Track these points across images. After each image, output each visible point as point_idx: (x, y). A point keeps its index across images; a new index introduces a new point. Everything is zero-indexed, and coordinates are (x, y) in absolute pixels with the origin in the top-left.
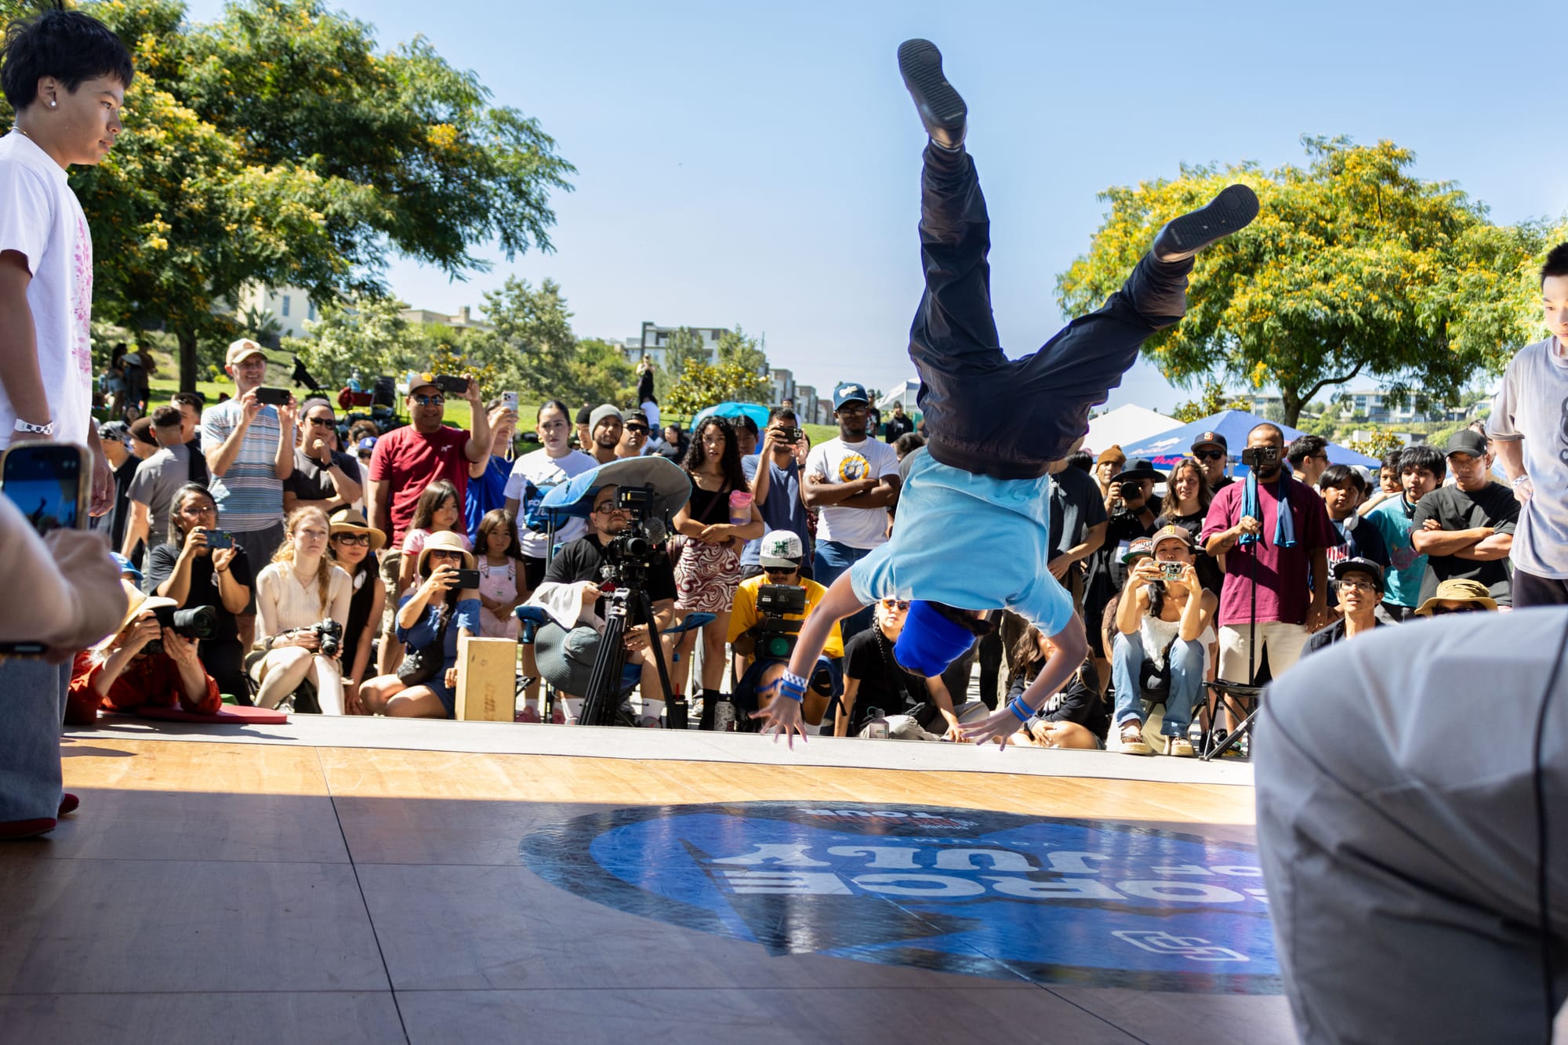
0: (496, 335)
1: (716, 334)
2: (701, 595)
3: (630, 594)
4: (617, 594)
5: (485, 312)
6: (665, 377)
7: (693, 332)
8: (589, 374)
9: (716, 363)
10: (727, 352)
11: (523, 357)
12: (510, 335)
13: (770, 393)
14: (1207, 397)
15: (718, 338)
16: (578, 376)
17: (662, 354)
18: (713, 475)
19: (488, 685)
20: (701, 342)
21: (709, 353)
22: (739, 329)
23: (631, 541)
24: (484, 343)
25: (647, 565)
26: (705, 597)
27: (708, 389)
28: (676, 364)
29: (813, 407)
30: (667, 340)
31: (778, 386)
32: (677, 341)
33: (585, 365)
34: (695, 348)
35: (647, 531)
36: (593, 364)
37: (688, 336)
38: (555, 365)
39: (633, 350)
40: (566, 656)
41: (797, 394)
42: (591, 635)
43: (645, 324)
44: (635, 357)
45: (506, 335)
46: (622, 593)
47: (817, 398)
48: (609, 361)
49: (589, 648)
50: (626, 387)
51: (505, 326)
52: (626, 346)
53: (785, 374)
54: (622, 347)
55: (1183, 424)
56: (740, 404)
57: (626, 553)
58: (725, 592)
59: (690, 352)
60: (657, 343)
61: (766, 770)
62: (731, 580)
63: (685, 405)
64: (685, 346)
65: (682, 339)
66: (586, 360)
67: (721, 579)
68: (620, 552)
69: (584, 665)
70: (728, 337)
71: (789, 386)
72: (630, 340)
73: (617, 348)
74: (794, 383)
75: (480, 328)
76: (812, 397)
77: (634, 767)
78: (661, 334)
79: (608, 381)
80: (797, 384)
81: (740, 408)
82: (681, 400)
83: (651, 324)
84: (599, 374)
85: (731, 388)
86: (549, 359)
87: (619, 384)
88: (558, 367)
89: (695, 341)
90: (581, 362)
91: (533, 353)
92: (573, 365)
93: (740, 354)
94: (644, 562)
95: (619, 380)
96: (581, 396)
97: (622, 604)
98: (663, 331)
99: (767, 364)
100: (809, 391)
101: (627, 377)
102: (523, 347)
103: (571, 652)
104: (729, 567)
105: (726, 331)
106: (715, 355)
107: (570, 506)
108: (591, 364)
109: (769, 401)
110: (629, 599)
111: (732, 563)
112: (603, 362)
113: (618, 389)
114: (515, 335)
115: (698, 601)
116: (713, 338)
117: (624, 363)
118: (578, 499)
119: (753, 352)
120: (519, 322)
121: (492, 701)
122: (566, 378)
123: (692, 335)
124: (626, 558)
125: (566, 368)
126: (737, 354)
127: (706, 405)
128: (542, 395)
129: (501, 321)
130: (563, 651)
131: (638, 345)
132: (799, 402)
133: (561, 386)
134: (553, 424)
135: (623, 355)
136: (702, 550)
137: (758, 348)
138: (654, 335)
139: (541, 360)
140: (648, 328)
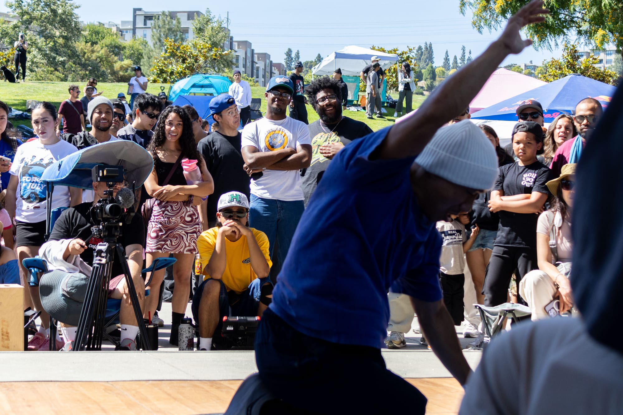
0: (19, 24)
1: (191, 15)
2: (165, 241)
3: (108, 247)
4: (99, 247)
5: (11, 6)
6: (152, 51)
7: (173, 15)
8: (93, 52)
9: (191, 38)
10: (200, 30)
11: (41, 41)
12: (29, 24)
13: (234, 61)
14: (566, 55)
15: (193, 19)
16: (85, 53)
17: (149, 32)
18: (171, 151)
19: (3, 321)
20: (179, 23)
21: (186, 31)
22: (208, 11)
23: (108, 207)
24: (10, 31)
25: (121, 224)
26: (169, 243)
27: (184, 61)
28: (160, 41)
29: (268, 69)
30: (152, 22)
31: (241, 53)
32: (160, 23)
33: (89, 44)
34: (175, 28)
35: (120, 198)
36: (96, 43)
37: (168, 18)
38: (66, 46)
39: (127, 30)
40: (63, 295)
41: (256, 60)
42: (82, 279)
43: (135, 10)
44: (128, 36)
45: (27, 23)
46: (102, 247)
47: (271, 62)
48: (107, 40)
49: (80, 289)
50: (122, 60)
51: (25, 17)
52: (121, 28)
53: (246, 44)
54: (118, 29)
55: (542, 83)
56: (207, 75)
57: (104, 216)
58: (185, 238)
59: (171, 31)
60: (145, 24)
61: (206, 387)
62: (189, 229)
63: (165, 76)
64: (167, 27)
65: (164, 21)
66: (90, 40)
67: (182, 228)
68: (100, 215)
69: (78, 302)
70: (201, 19)
71: (249, 54)
72: (123, 23)
73: (114, 30)
74: (253, 51)
75: (8, 19)
76: (268, 61)
77: (106, 389)
78: (148, 17)
79: (108, 56)
80: (255, 52)
81: (206, 78)
82: (162, 72)
83: (140, 10)
84: (100, 51)
85: (201, 60)
86: (61, 41)
87: (116, 58)
88: (69, 47)
89: (175, 22)
90: (86, 42)
91: (50, 37)
92: (80, 45)
93: (210, 32)
94: (118, 222)
95: (116, 55)
96: (86, 70)
97: (103, 255)
98: (149, 14)
99: (232, 38)
100: (265, 56)
101: (122, 52)
102: (41, 33)
103: (67, 292)
104: (188, 219)
105: (198, 13)
106: (191, 31)
107: (62, 180)
108: (94, 43)
109: (234, 66)
110: (108, 251)
111: (190, 216)
112: (104, 41)
113: (116, 62)
114: (34, 25)
115: (163, 245)
116: (188, 19)
117: (120, 41)
118: (67, 175)
119: (221, 29)
120: (37, 14)
121: (7, 333)
122: (73, 55)
123: (171, 18)
124: (105, 220)
125: (74, 47)
126: (208, 32)
127: (182, 76)
128: (56, 70)
129: (22, 14)
130: (61, 292)
131: (131, 27)
132: (257, 65)
133: (70, 63)
134: (41, 121)
135: (119, 35)
136: (165, 207)
137: (224, 25)
138: (143, 18)
139: (55, 42)
140: (138, 12)
